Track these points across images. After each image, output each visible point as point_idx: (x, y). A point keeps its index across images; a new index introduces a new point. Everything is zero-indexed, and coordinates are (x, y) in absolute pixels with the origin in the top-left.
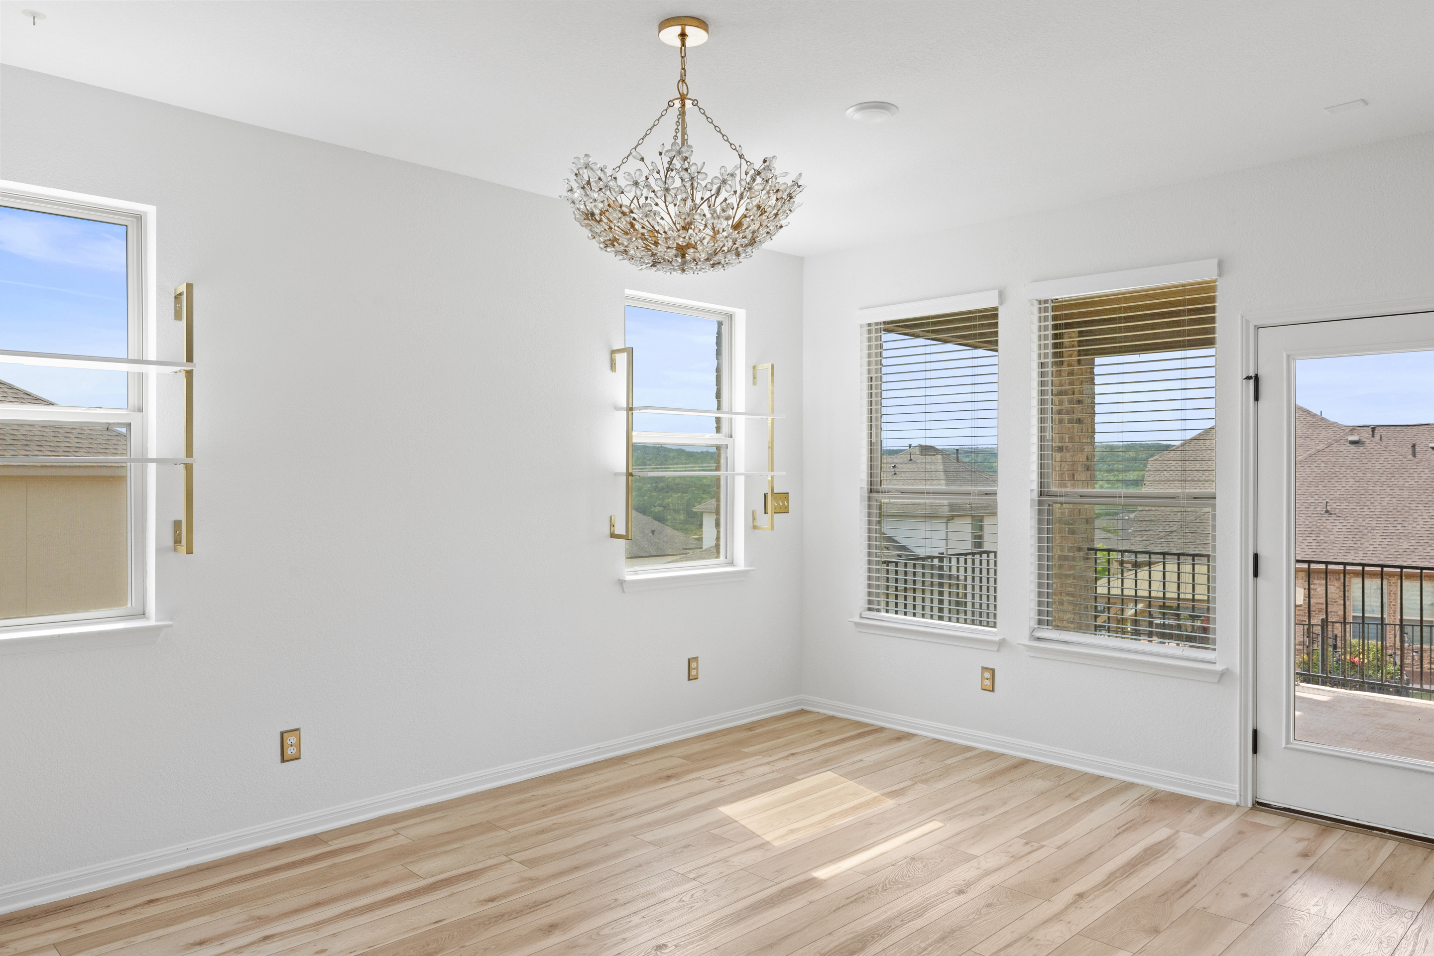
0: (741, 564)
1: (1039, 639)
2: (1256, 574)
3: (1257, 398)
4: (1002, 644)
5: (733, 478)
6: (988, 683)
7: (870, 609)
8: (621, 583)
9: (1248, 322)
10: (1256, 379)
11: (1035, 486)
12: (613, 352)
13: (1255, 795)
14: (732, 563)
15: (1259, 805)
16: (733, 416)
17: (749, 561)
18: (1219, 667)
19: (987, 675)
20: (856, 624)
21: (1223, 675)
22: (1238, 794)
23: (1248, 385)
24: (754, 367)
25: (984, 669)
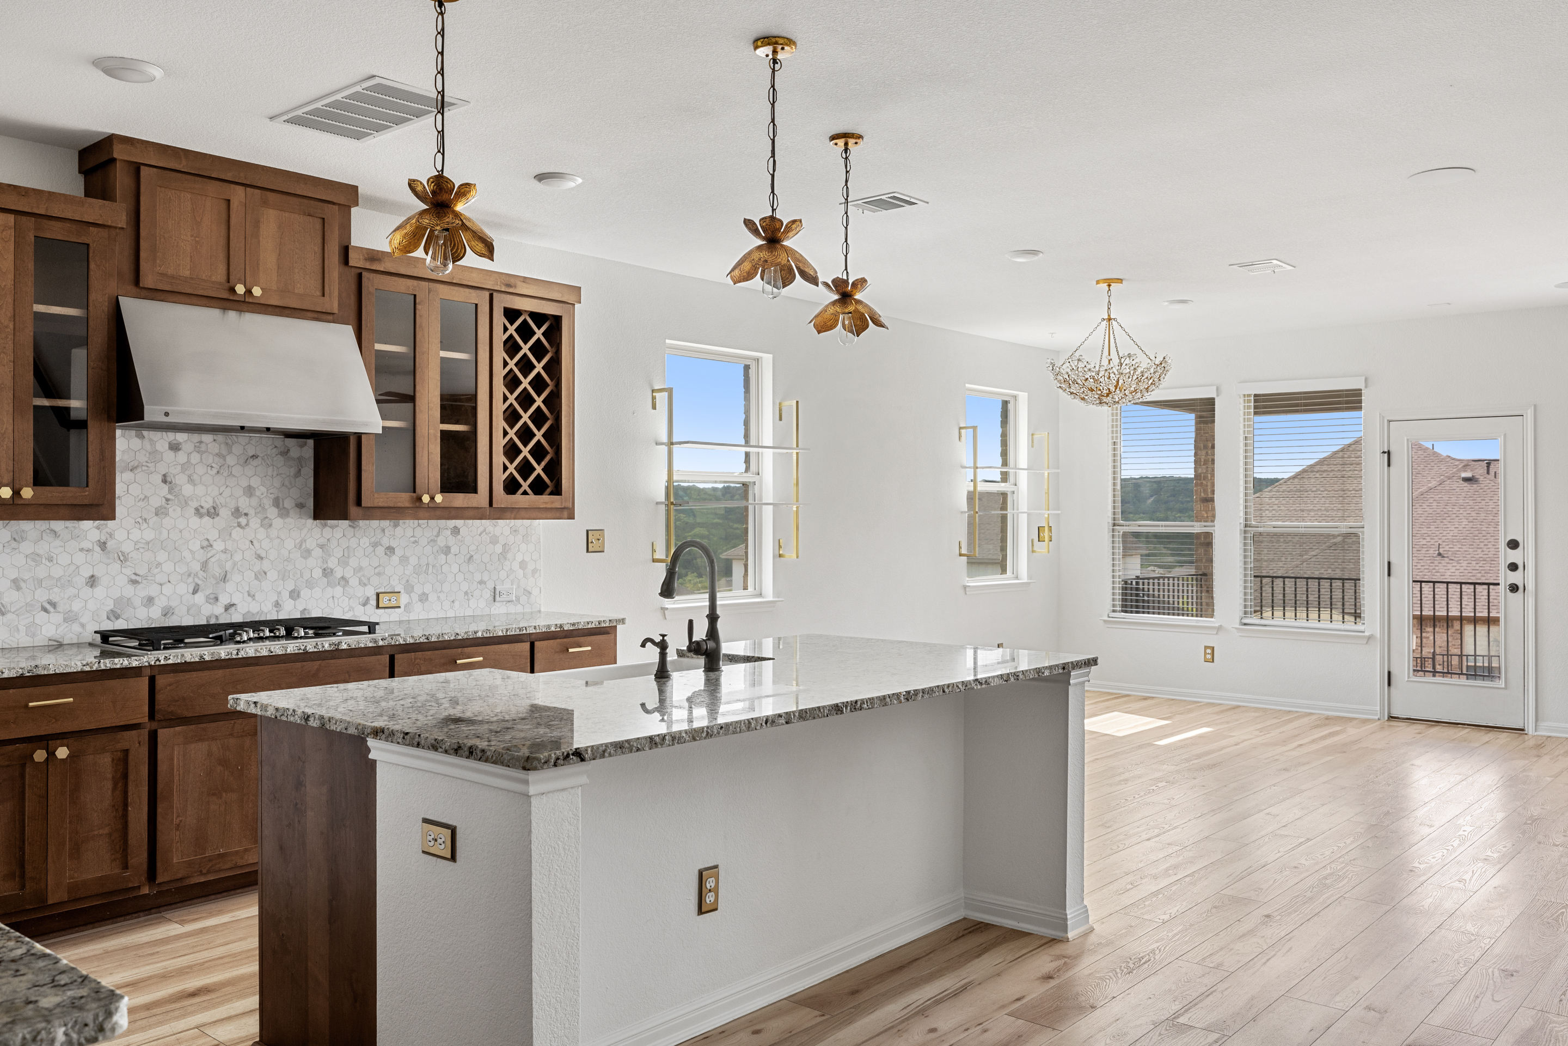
0: (1024, 578)
1: (1245, 624)
2: (1389, 575)
3: (1389, 465)
4: (1220, 628)
5: (1018, 516)
6: (1209, 657)
7: (1114, 611)
8: (965, 587)
9: (1383, 418)
10: (1389, 453)
11: (1242, 521)
12: (960, 428)
13: (1389, 713)
14: (1017, 578)
15: (1391, 718)
16: (1017, 471)
17: (1029, 577)
18: (1367, 634)
19: (1209, 651)
20: (1105, 621)
21: (1370, 638)
22: (1379, 712)
23: (1384, 457)
24: (1032, 435)
25: (1206, 647)
